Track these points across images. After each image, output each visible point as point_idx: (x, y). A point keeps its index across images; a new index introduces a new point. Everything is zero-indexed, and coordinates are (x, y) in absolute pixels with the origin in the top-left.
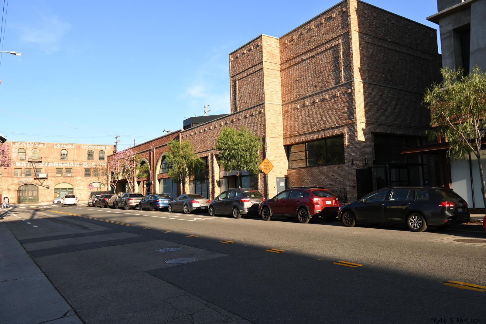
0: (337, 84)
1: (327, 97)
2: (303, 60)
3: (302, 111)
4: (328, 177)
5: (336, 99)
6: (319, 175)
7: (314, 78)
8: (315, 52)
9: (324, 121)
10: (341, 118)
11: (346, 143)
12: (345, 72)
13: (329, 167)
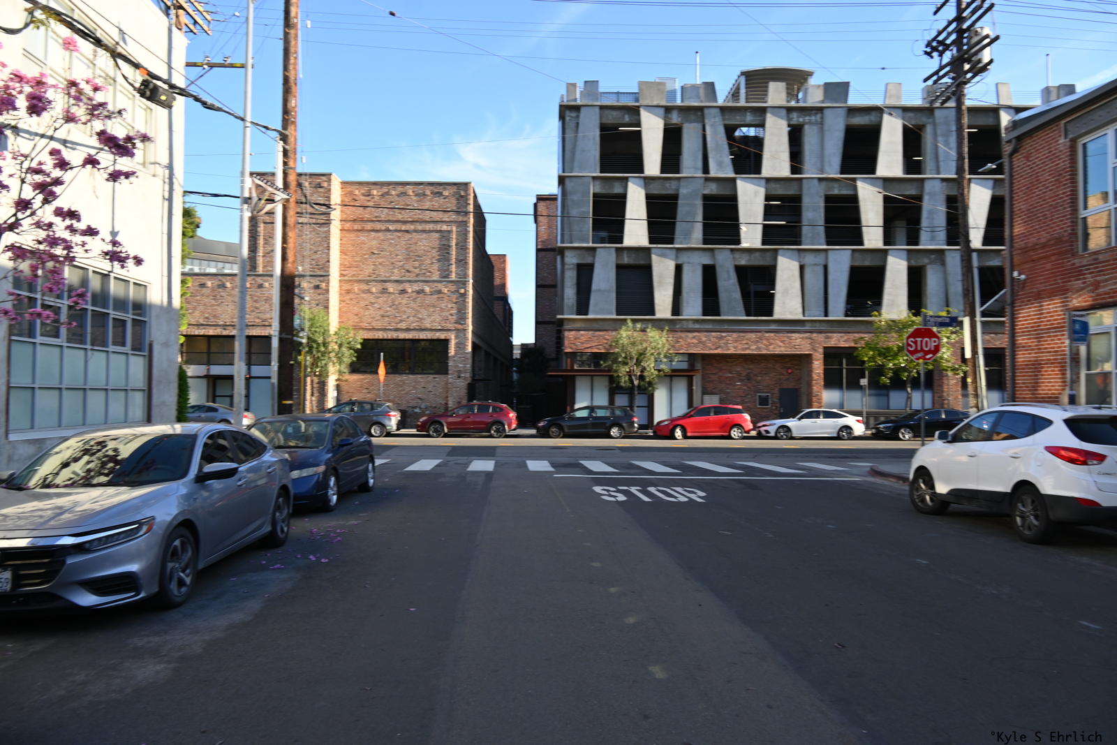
0: (444, 277)
1: (427, 289)
2: (388, 230)
3: (380, 297)
4: (415, 388)
5: (441, 295)
6: (401, 386)
7: (407, 259)
8: (412, 227)
9: (419, 318)
10: (447, 320)
11: (452, 352)
12: (457, 267)
13: (420, 376)
